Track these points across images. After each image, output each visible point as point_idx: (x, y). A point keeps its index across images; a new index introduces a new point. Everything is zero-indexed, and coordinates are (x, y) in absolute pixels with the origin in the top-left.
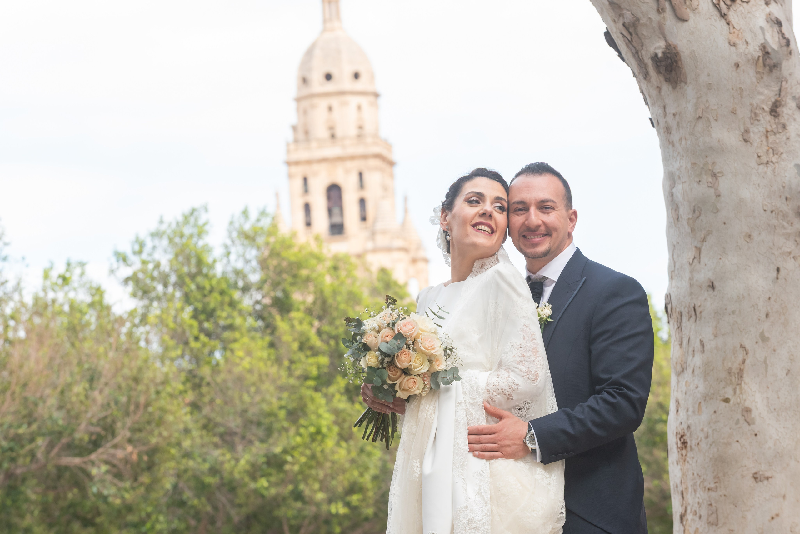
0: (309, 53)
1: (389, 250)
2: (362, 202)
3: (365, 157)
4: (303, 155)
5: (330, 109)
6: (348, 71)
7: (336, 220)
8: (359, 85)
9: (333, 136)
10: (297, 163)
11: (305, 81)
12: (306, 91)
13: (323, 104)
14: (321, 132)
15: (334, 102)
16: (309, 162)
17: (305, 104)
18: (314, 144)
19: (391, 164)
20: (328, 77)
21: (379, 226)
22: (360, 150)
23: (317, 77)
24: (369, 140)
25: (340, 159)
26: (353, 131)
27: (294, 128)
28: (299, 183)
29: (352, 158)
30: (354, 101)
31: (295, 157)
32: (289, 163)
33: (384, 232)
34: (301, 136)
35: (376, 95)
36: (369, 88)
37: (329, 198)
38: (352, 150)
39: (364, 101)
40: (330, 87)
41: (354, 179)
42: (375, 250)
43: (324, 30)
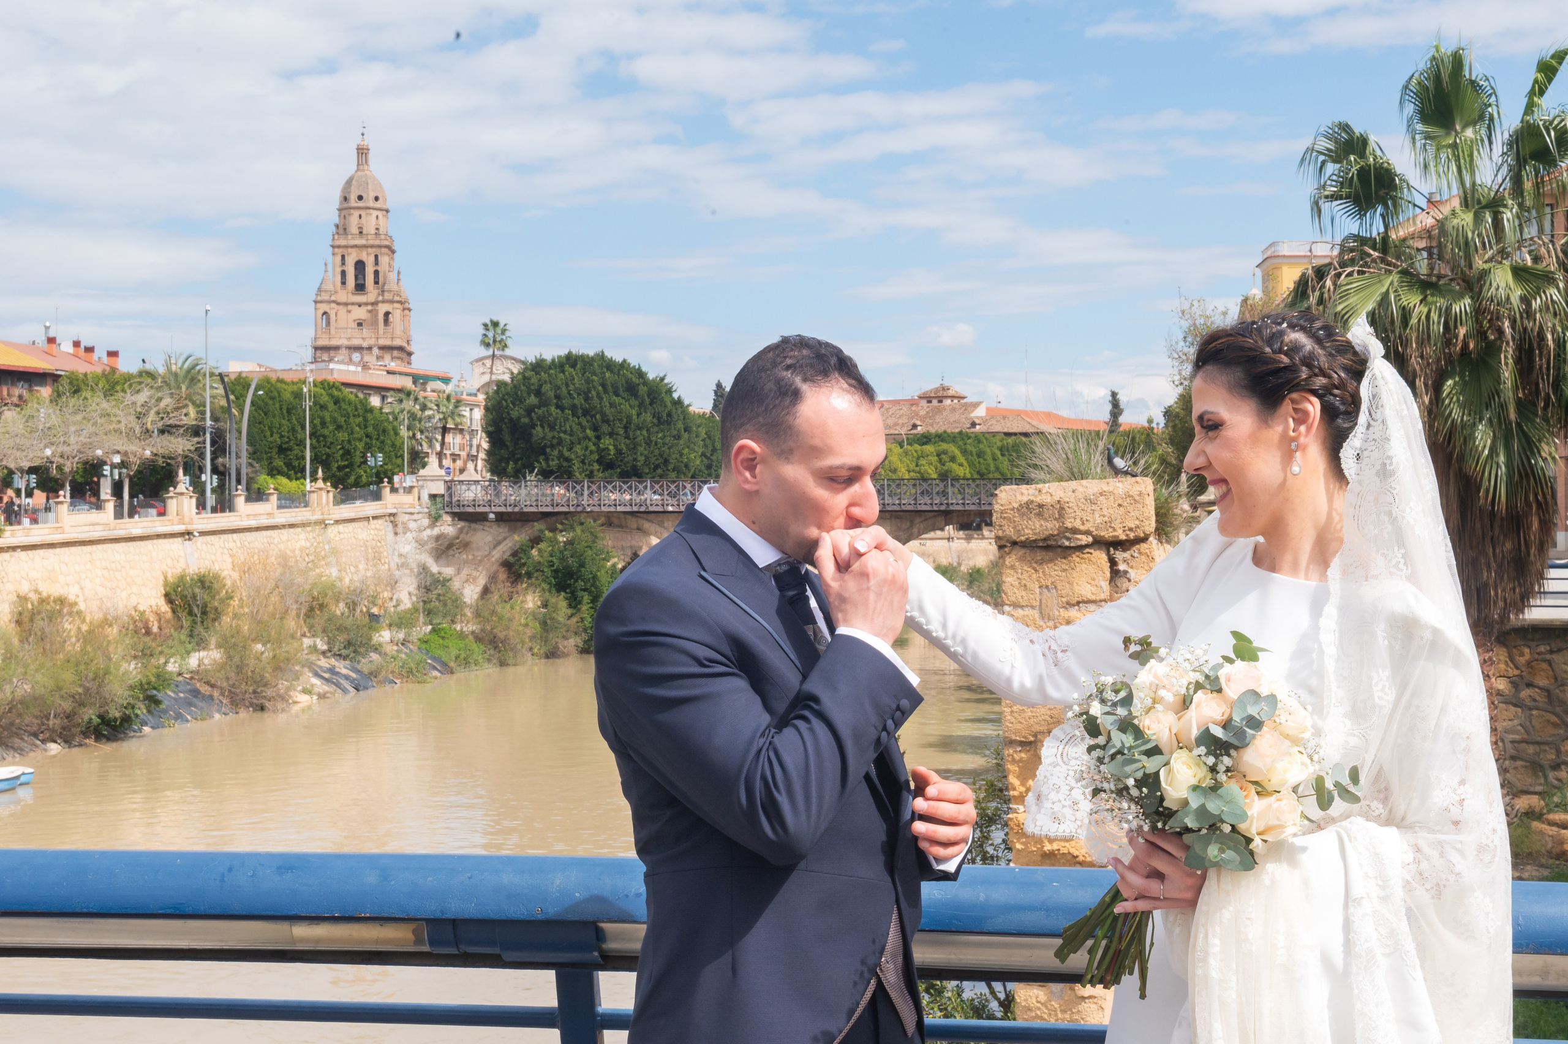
0: (349, 182)
1: (392, 302)
2: (376, 273)
3: (380, 247)
4: (343, 242)
5: (360, 216)
6: (372, 195)
7: (360, 282)
8: (378, 205)
9: (361, 233)
10: (339, 247)
11: (345, 199)
12: (345, 205)
13: (356, 213)
14: (354, 230)
15: (363, 213)
16: (346, 247)
17: (344, 212)
18: (350, 237)
19: (393, 252)
20: (360, 198)
21: (386, 287)
22: (377, 242)
23: (353, 197)
24: (383, 237)
25: (365, 247)
26: (373, 231)
27: (337, 226)
28: (339, 258)
29: (372, 246)
30: (375, 213)
31: (337, 243)
32: (333, 247)
33: (389, 291)
34: (341, 231)
35: (387, 211)
36: (384, 207)
37: (356, 269)
38: (371, 242)
39: (380, 214)
40: (361, 204)
41: (372, 259)
42: (383, 302)
43: (358, 170)
